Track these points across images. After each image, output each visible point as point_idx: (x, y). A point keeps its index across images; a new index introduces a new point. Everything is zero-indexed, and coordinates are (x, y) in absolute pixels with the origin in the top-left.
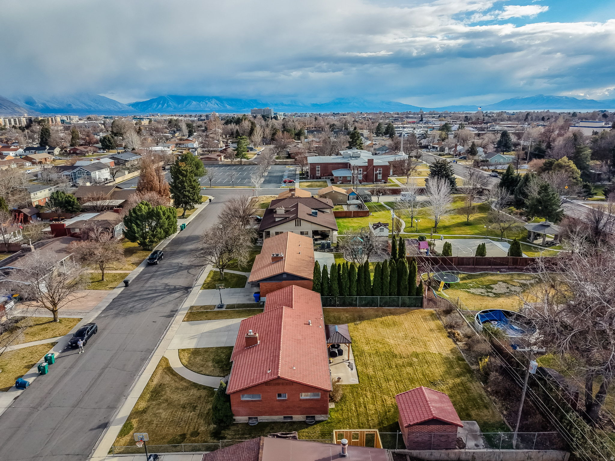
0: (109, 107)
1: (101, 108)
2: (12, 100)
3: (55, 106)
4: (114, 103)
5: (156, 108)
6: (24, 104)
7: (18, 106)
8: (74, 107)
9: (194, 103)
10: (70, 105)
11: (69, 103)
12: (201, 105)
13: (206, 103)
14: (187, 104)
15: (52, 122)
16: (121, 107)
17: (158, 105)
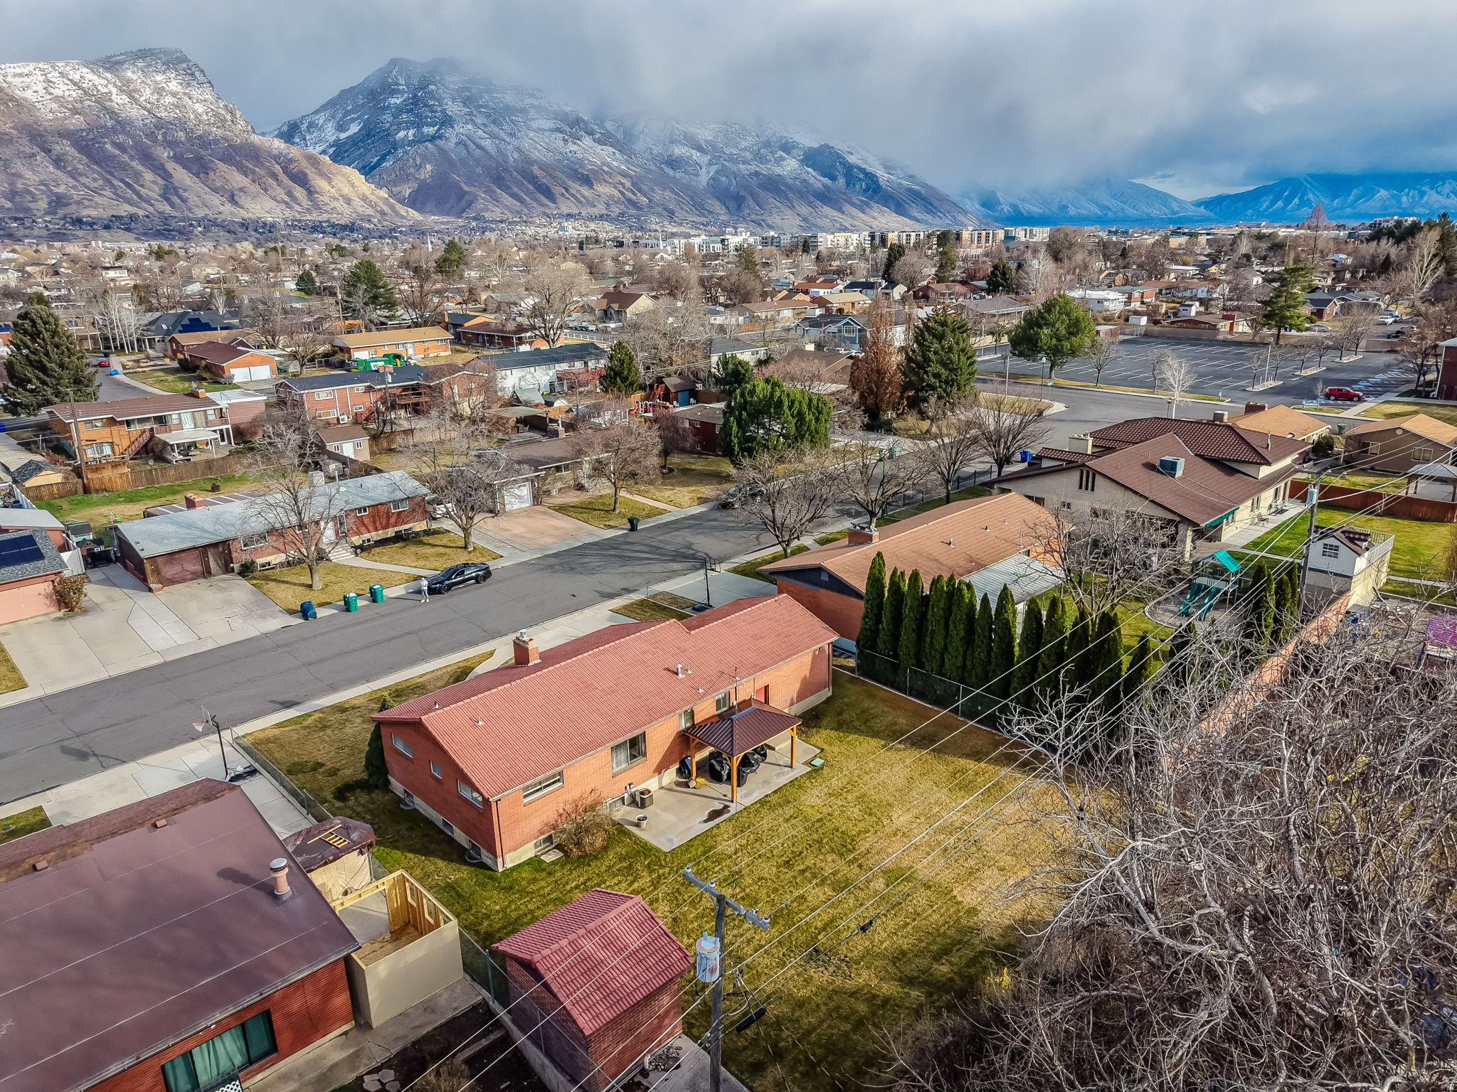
0: (1149, 211)
1: (1130, 211)
2: (956, 199)
3: (1035, 210)
4: (1164, 198)
5: (1268, 208)
6: (978, 207)
7: (965, 212)
8: (1072, 211)
9: (1383, 193)
10: (1066, 207)
11: (1064, 203)
12: (1404, 199)
13: (1422, 194)
14: (1359, 199)
15: (987, 241)
16: (1176, 209)
17: (1273, 203)
